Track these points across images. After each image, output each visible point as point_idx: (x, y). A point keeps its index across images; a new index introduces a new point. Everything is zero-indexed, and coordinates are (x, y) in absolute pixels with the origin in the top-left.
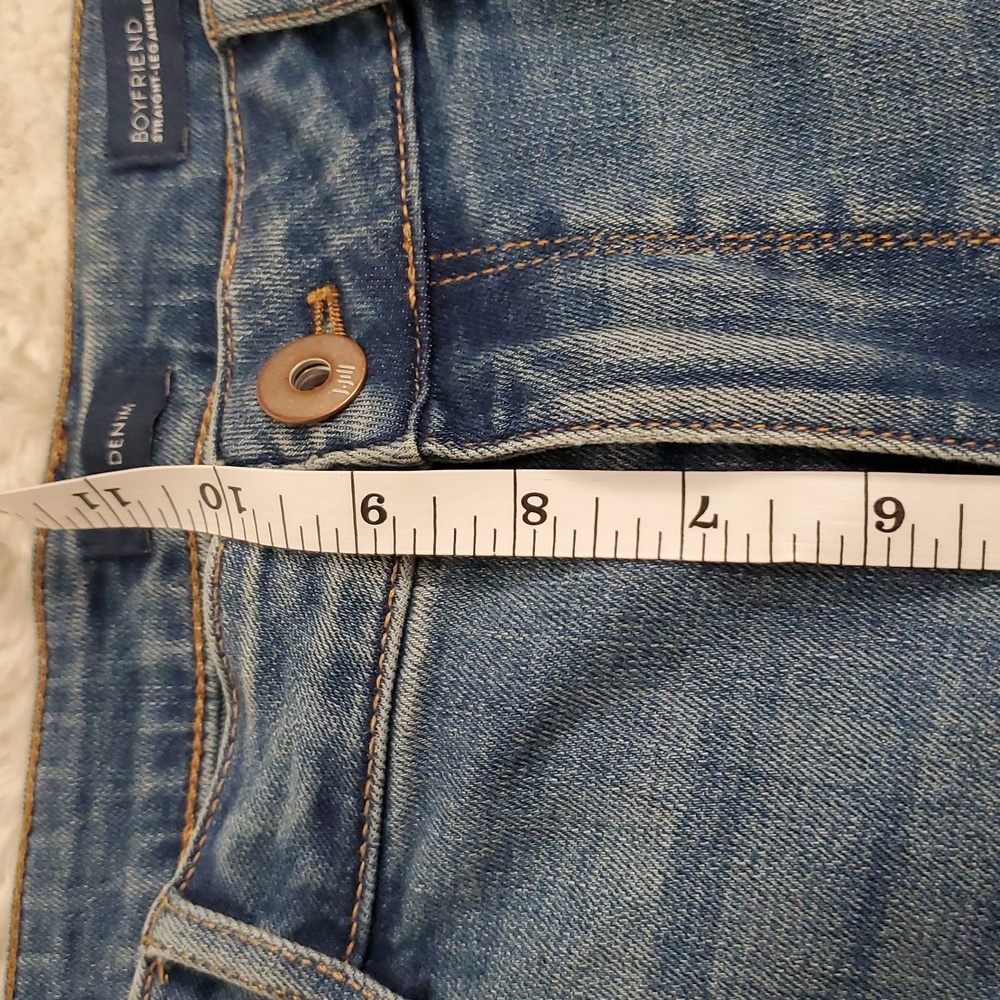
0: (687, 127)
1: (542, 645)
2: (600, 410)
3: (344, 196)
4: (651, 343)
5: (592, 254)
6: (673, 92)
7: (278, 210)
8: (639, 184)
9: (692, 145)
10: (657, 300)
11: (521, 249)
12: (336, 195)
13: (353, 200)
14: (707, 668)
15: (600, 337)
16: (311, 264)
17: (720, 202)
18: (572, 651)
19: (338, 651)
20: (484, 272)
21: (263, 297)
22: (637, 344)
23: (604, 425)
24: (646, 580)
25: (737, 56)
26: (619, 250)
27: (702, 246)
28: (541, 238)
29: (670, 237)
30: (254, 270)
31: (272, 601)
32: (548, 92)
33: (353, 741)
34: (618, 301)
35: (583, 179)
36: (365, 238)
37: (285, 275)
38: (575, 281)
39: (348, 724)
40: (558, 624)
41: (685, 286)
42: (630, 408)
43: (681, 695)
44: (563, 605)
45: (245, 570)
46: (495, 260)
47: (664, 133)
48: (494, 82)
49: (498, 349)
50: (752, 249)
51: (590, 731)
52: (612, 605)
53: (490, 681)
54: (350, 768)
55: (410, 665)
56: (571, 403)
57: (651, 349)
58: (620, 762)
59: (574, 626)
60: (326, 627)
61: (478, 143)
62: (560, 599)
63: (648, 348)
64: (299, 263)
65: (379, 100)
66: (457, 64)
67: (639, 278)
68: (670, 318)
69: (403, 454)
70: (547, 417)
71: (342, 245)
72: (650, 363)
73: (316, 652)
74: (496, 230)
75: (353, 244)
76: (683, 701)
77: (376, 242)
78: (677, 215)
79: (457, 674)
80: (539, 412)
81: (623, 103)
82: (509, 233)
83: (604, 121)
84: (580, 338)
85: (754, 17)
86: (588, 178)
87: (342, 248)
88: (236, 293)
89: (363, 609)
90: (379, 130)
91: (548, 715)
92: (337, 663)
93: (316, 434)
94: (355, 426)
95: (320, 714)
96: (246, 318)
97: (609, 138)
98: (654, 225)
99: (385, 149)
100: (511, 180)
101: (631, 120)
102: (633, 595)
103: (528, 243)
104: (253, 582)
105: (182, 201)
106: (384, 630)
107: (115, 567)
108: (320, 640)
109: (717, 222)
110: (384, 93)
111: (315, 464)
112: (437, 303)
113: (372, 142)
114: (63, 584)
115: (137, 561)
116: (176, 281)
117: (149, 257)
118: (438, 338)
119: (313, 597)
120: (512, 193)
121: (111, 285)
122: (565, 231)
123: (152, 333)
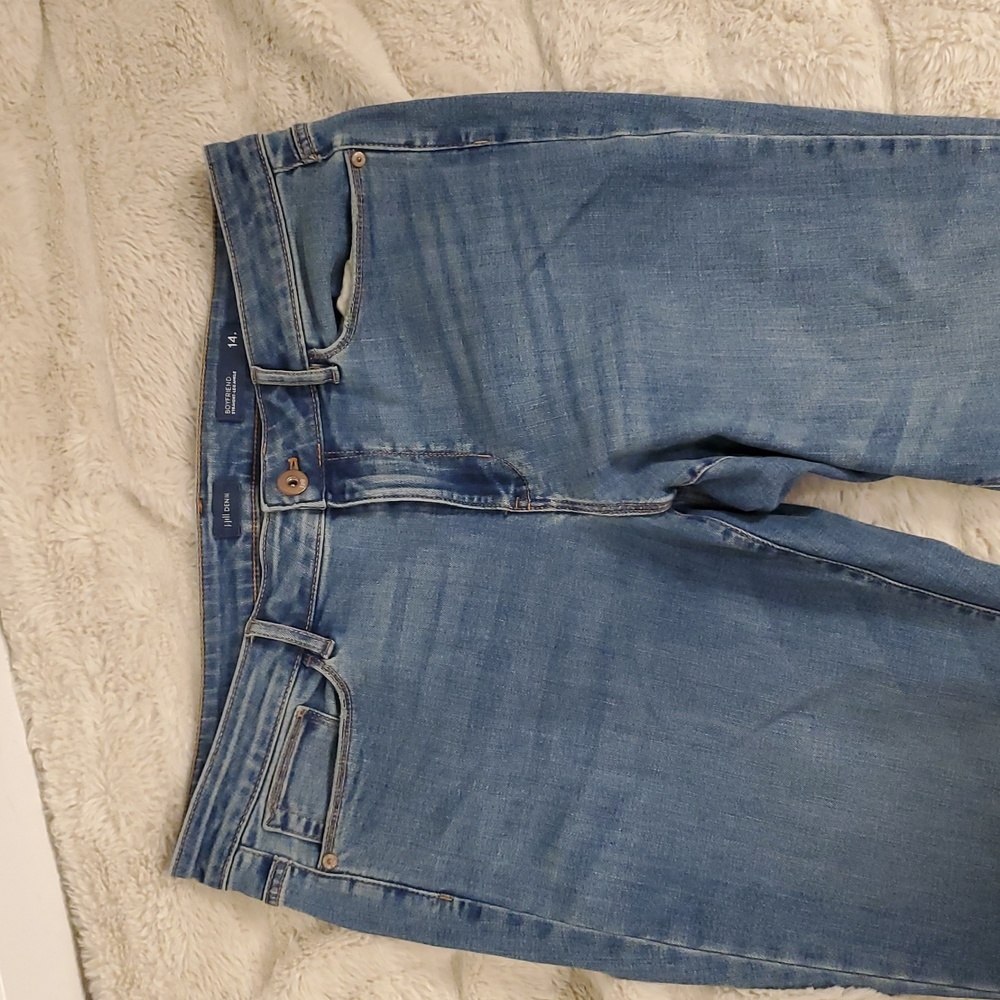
0: (392, 423)
1: (363, 551)
2: (374, 495)
3: (300, 435)
5: (370, 456)
6: (388, 414)
7: (280, 436)
8: (382, 439)
9: (394, 429)
10: (387, 467)
11: (351, 453)
12: (298, 434)
13: (303, 436)
15: (374, 477)
16: (290, 452)
17: (401, 445)
18: (370, 552)
19: (306, 552)
20: (341, 458)
21: (275, 460)
22: (383, 478)
24: (387, 535)
25: (405, 408)
26: (377, 455)
27: (396, 455)
28: (356, 451)
29: (389, 452)
30: (273, 452)
31: (283, 540)
32: (356, 412)
33: (311, 574)
34: (378, 468)
35: (367, 436)
36: (307, 446)
37: (282, 454)
38: (367, 463)
39: (309, 570)
41: (394, 463)
43: (394, 562)
44: (367, 541)
45: (275, 533)
46: (344, 455)
47: (387, 425)
48: (341, 408)
49: (346, 479)
50: (409, 456)
52: (380, 541)
53: (348, 558)
54: (309, 581)
56: (367, 493)
57: (387, 479)
59: (370, 546)
60: (302, 546)
61: (338, 424)
62: (366, 539)
64: (287, 451)
65: (310, 409)
66: (331, 402)
67: (383, 462)
68: (389, 472)
69: (323, 505)
70: (361, 497)
72: (386, 483)
73: (299, 553)
74: (344, 448)
75: (304, 448)
77: (310, 448)
78: (391, 447)
79: (338, 557)
80: (358, 496)
81: (376, 416)
82: (348, 449)
83: (372, 421)
84: (370, 477)
87: (300, 449)
88: (268, 458)
89: (311, 541)
90: (310, 417)
91: (364, 567)
92: (306, 556)
93: (296, 498)
94: (308, 496)
95: (301, 569)
96: (270, 465)
97: (373, 426)
98: (386, 449)
99: (312, 423)
100: (348, 435)
101: (379, 421)
103: (353, 452)
104: (278, 536)
105: (242, 433)
106: (318, 546)
107: (226, 541)
108: (301, 550)
109: (400, 450)
110: (311, 407)
111: (296, 506)
112: (327, 465)
113: (308, 421)
114: (209, 547)
115: (234, 538)
116: (240, 457)
117: (230, 449)
118: (328, 475)
119: (296, 539)
120: (349, 438)
121: (218, 456)
122: (363, 449)
123: (232, 472)
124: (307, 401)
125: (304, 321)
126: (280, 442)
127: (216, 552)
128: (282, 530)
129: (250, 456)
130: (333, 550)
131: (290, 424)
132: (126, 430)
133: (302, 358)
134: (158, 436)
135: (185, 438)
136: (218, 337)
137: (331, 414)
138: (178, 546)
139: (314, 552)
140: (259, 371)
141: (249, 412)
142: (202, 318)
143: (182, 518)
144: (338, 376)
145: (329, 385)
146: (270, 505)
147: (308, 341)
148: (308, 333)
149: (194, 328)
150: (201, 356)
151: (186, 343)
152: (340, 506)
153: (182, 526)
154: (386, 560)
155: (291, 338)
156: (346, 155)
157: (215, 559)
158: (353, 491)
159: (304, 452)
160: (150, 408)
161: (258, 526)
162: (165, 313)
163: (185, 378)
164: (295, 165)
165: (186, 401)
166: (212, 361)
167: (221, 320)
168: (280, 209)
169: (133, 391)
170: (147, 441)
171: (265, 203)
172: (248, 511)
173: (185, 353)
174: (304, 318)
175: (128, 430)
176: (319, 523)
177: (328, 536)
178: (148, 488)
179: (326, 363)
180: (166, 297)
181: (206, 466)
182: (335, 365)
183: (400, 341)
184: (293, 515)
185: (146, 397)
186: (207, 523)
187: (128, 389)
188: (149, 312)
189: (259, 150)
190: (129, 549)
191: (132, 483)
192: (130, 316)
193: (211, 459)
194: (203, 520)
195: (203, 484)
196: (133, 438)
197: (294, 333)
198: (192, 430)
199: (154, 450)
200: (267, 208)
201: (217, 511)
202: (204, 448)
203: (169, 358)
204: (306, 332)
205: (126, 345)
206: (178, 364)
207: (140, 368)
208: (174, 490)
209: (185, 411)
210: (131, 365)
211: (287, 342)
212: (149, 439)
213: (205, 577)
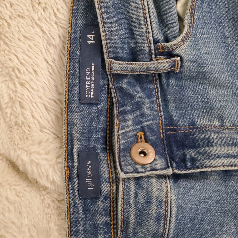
0: (221, 104)
1: (201, 208)
2: (214, 164)
3: (146, 114)
4: (223, 150)
5: (203, 130)
6: (217, 96)
7: (130, 115)
8: (211, 116)
9: (222, 108)
10: (221, 140)
11: (187, 128)
12: (145, 113)
13: (149, 114)
14: (234, 213)
15: (211, 148)
16: (138, 127)
17: (228, 121)
18: (207, 209)
19: (157, 212)
20: (178, 132)
21: (127, 134)
22: (220, 150)
23: (215, 167)
24: (220, 195)
25: (229, 91)
26: (208, 130)
27: (225, 129)
28: (191, 126)
29: (218, 127)
30: (125, 128)
31: (138, 202)
32: (191, 95)
33: (161, 231)
34: (213, 141)
35: (199, 114)
36: (152, 123)
37: (132, 129)
38: (201, 136)
39: (160, 227)
40: (204, 204)
41: (225, 137)
42: (220, 163)
43: (229, 219)
44: (204, 200)
45: (131, 195)
46: (181, 130)
47: (216, 105)
48: (179, 92)
49: (186, 149)
50: (235, 130)
51: (211, 226)
52: (214, 200)
53: (190, 215)
54: (160, 236)
55: (173, 214)
56: (207, 162)
57: (223, 151)
58: (218, 233)
59: (207, 204)
60: (154, 207)
61: (175, 105)
62: (203, 199)
63: (222, 151)
64: (136, 127)
65: (153, 93)
66: (170, 87)
67: (216, 135)
68: (224, 144)
69: (169, 172)
70: (201, 165)
71: (146, 124)
72: (223, 154)
73: (152, 213)
74: (181, 124)
75: (149, 124)
76: (230, 220)
77: (155, 125)
78: (219, 123)
79: (182, 214)
80: (199, 164)
81: (207, 98)
82: (183, 125)
83: (203, 102)
84: (207, 148)
85: (234, 85)
86: (200, 114)
87: (146, 125)
88: (121, 133)
89: (161, 203)
90: (153, 100)
91: (203, 222)
92: (157, 215)
93: (147, 167)
94: (157, 165)
95: (153, 226)
96: (123, 138)
97: (205, 106)
98: (215, 125)
99: (155, 104)
100: (183, 113)
101: (209, 102)
102: (218, 198)
103: (188, 127)
104: (133, 198)
105: (99, 112)
106: (166, 207)
107: (89, 201)
108: (153, 210)
109: (228, 125)
110: (154, 92)
111: (147, 173)
112: (168, 137)
113: (152, 102)
114: (75, 206)
115: (95, 199)
116: (98, 131)
117: (90, 125)
118: (169, 145)
119: (149, 201)
120: (183, 116)
121: (81, 132)
122: (196, 125)
123: (92, 143)
124: (151, 86)
125: (153, 20)
126: (130, 119)
127: (81, 209)
128: (136, 193)
129: (105, 130)
130: (178, 209)
131: (139, 106)
132: (6, 110)
133: (150, 51)
134: (32, 115)
135: (53, 117)
136: (78, 36)
137: (170, 97)
138: (50, 203)
139: (164, 212)
140: (113, 63)
141: (104, 96)
142: (64, 22)
143: (53, 182)
144: (179, 65)
145: (169, 74)
146: (126, 173)
147: (156, 36)
148: (156, 29)
149: (59, 31)
150: (65, 53)
151: (53, 42)
152: (183, 172)
153: (53, 188)
154: (221, 216)
155: (141, 34)
157: (81, 215)
158: (193, 160)
159: (149, 128)
160: (26, 93)
161: (115, 188)
162: (36, 18)
163: (53, 69)
165: (54, 87)
166: (74, 54)
167: (81, 22)
169: (12, 79)
170: (23, 120)
172: (107, 176)
173: (52, 50)
174: (152, 16)
175: (9, 111)
176: (167, 187)
177: (174, 198)
178: (25, 157)
179: (170, 55)
180: (37, 5)
181: (72, 140)
182: (178, 56)
183: (225, 37)
184: (145, 180)
185: (22, 84)
186: (73, 187)
187: (8, 79)
188: (23, 17)
190: (12, 208)
191: (12, 153)
192: (9, 21)
193: (76, 135)
194: (70, 184)
195: (70, 155)
196: (12, 117)
197: (144, 30)
198: (59, 111)
199: (29, 127)
201: (81, 176)
202: (70, 125)
203: (39, 53)
204: (154, 28)
205: (5, 43)
206: (47, 58)
207: (17, 61)
208: (46, 159)
209: (53, 95)
210: (10, 59)
211: (138, 38)
212: (25, 118)
213: (73, 229)
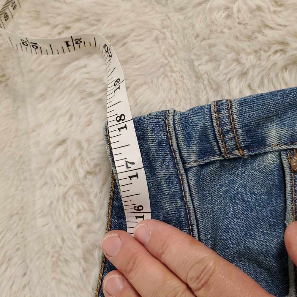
156: (284, 157)
164: (213, 159)
168: (192, 211)
171: (174, 202)
189: (169, 139)
200: (177, 209)
